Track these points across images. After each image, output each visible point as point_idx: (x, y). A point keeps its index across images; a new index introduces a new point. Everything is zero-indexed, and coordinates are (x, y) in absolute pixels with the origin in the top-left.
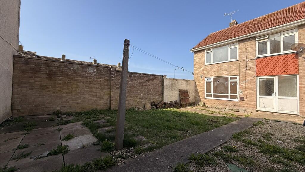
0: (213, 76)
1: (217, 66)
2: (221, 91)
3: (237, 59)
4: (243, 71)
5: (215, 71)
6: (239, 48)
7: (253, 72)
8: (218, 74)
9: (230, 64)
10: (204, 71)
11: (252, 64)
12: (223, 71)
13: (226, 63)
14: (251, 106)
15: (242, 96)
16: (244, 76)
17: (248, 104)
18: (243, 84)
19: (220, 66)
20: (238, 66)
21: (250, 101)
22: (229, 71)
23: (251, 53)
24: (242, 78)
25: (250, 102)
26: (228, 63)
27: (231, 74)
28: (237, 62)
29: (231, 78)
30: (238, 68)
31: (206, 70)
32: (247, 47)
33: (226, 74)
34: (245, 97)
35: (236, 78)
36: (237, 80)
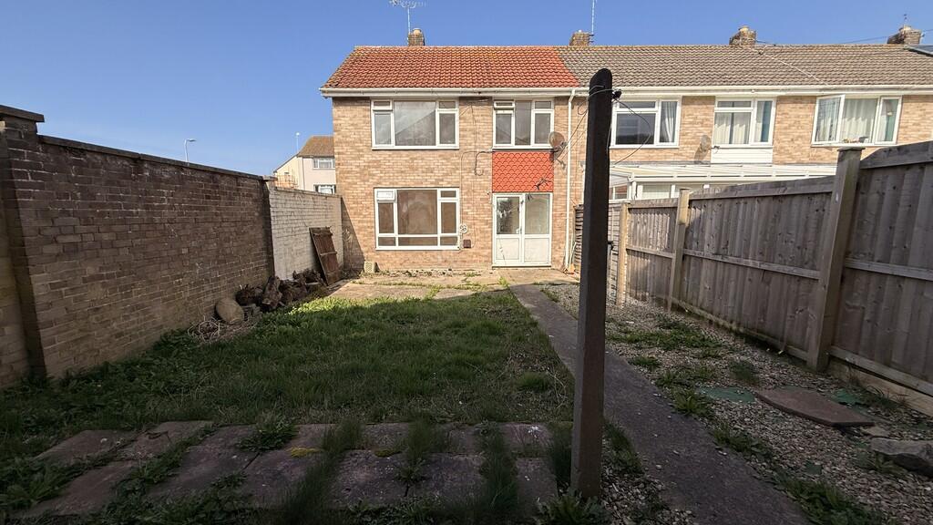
0: (397, 183)
1: (408, 156)
2: (418, 228)
3: (457, 145)
4: (469, 177)
5: (402, 172)
6: (460, 118)
7: (486, 182)
8: (410, 181)
9: (440, 156)
10: (369, 167)
11: (486, 163)
12: (423, 172)
13: (431, 152)
14: (484, 259)
15: (466, 238)
16: (471, 191)
17: (478, 255)
18: (468, 208)
19: (416, 159)
20: (458, 163)
21: (482, 248)
22: (438, 173)
23: (483, 136)
24: (466, 193)
25: (481, 251)
26: (436, 152)
27: (444, 184)
28: (457, 152)
29: (444, 194)
30: (457, 169)
31: (378, 164)
32: (476, 118)
33: (432, 183)
34: (472, 239)
35: (453, 194)
36: (456, 200)
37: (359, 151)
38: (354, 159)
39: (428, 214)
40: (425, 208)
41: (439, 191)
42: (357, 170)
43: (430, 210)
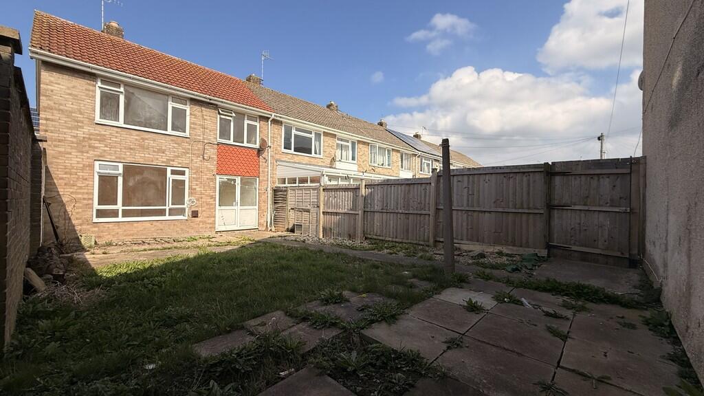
0: (124, 159)
1: (137, 135)
2: (146, 200)
3: (187, 134)
4: (197, 162)
5: (131, 149)
6: (191, 114)
7: (212, 166)
8: (140, 158)
9: (172, 140)
10: (90, 139)
11: (212, 152)
12: (154, 152)
13: (162, 136)
14: (209, 226)
15: (194, 209)
16: (198, 171)
17: (204, 222)
18: (197, 185)
19: (147, 139)
20: (189, 149)
21: (208, 217)
22: (169, 155)
23: (210, 131)
24: (195, 173)
25: (206, 219)
26: (168, 137)
28: (188, 140)
29: (173, 172)
30: (188, 153)
31: (102, 139)
32: (205, 117)
34: (200, 210)
35: (183, 173)
36: (186, 178)
37: (78, 122)
38: (69, 128)
39: (157, 189)
40: (154, 183)
41: (169, 170)
42: (74, 140)
43: (159, 185)
